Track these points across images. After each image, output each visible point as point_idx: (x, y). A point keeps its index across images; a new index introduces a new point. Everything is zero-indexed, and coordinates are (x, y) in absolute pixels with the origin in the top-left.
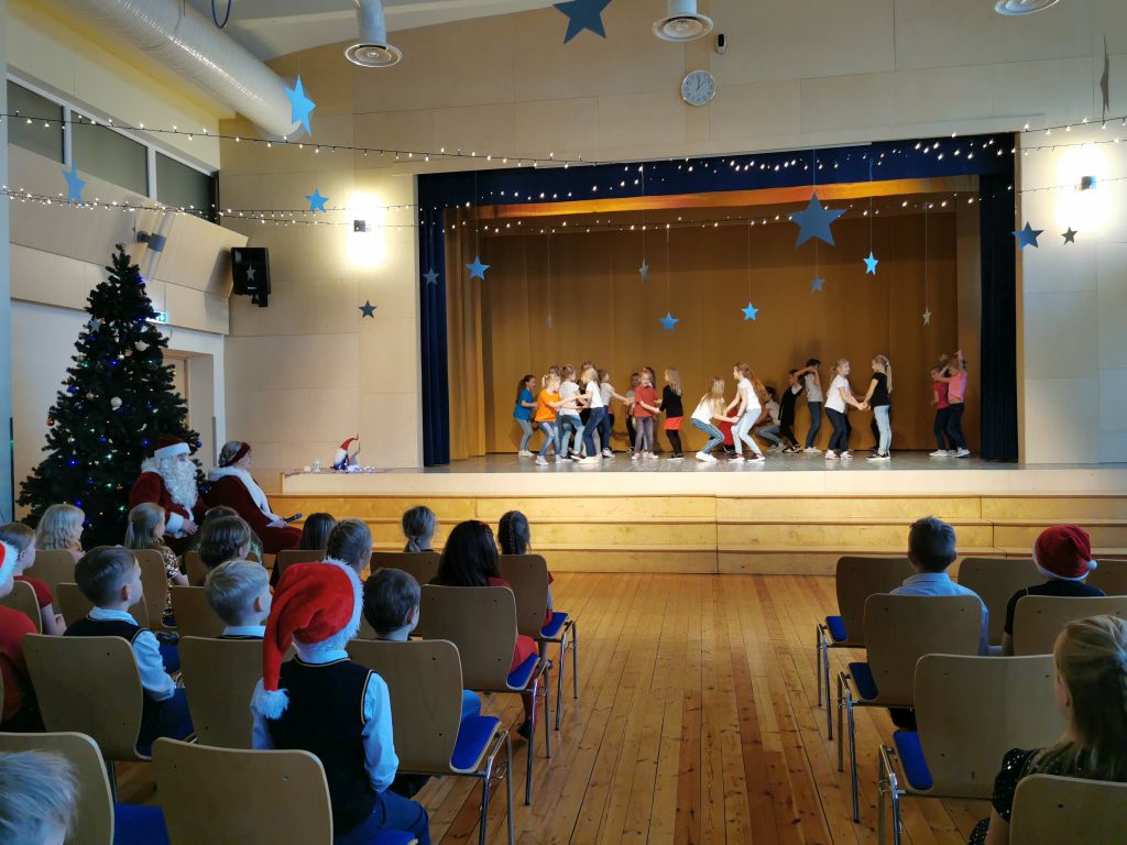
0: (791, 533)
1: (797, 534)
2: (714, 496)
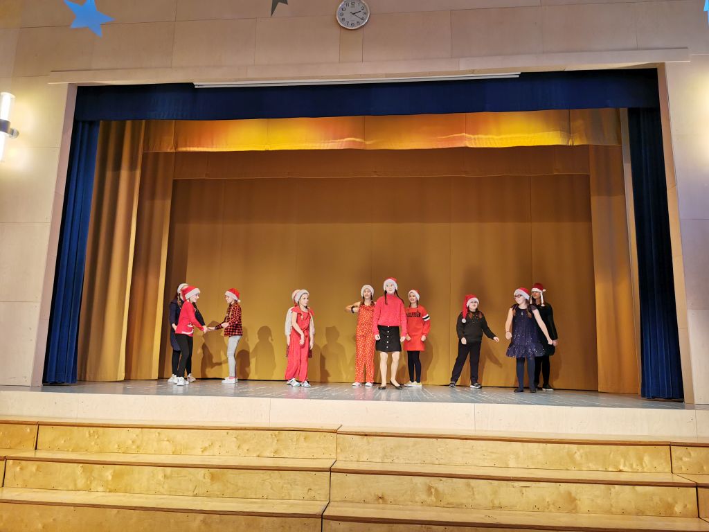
0: (430, 488)
1: (436, 490)
2: (336, 432)
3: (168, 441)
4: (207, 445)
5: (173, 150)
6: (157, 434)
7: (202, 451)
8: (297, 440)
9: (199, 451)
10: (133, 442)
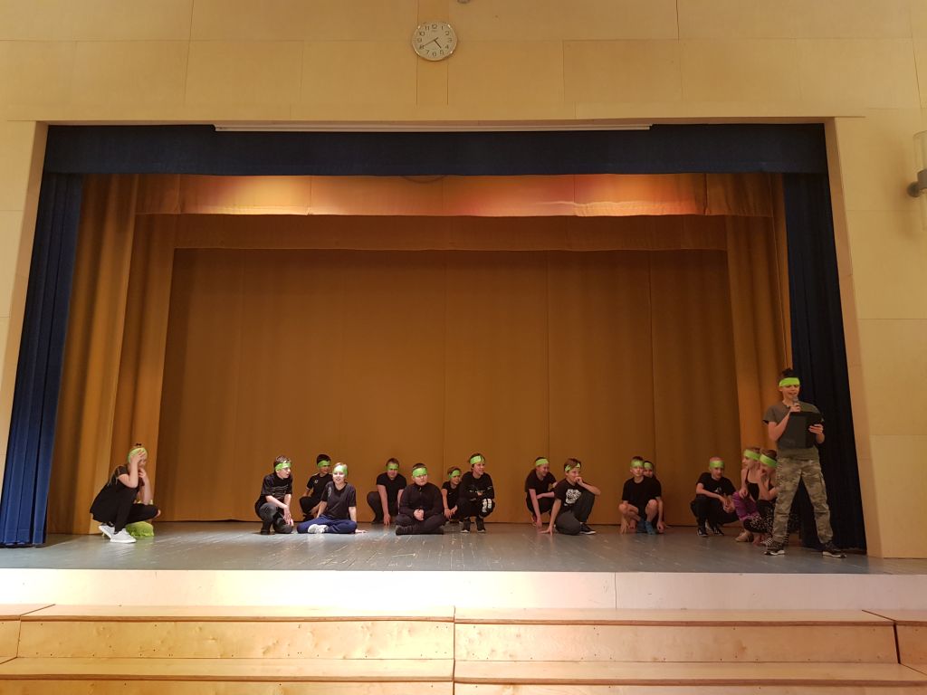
2: (453, 621)
3: (214, 639)
4: (270, 644)
5: (179, 212)
6: (198, 630)
7: (264, 653)
8: (400, 632)
9: (259, 652)
10: (162, 642)
